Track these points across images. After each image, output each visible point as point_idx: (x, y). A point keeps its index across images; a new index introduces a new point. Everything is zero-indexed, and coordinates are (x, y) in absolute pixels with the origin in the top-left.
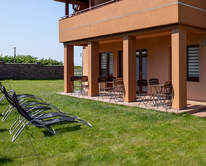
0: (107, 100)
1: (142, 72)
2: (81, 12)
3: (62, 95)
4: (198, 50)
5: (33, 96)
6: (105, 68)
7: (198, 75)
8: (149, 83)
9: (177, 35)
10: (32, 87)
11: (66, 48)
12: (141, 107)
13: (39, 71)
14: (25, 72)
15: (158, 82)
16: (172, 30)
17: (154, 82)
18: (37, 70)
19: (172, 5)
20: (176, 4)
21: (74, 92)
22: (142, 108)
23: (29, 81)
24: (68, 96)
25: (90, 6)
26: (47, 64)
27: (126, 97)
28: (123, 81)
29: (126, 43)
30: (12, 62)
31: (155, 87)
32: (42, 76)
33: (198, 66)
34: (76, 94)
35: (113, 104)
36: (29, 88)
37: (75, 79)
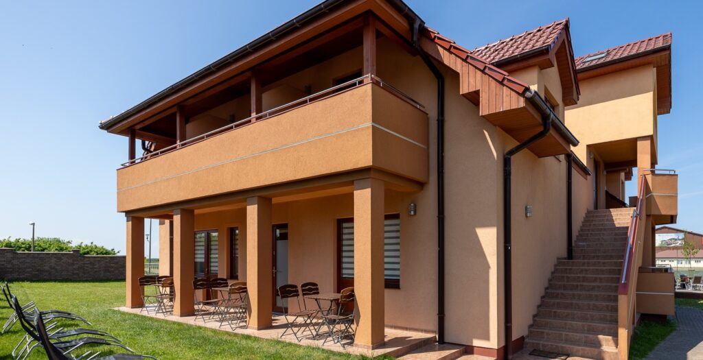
0: (212, 324)
1: (276, 269)
2: (161, 152)
3: (123, 313)
4: (398, 225)
5: (69, 314)
6: (203, 260)
7: (399, 276)
8: (300, 292)
9: (368, 192)
10: (64, 296)
11: (130, 223)
12: (288, 341)
13: (75, 267)
14: (51, 267)
15: (317, 289)
16: (355, 182)
17: (310, 290)
18: (73, 264)
19: (358, 130)
20: (368, 128)
21: (147, 307)
22: (290, 344)
23: (58, 285)
24: (136, 315)
25: (178, 141)
26: (88, 253)
27: (253, 319)
28: (247, 286)
29: (252, 211)
30: (28, 249)
31: (316, 300)
32: (81, 275)
33: (398, 257)
34: (150, 311)
35: (227, 333)
36: (59, 297)
37: (148, 282)
